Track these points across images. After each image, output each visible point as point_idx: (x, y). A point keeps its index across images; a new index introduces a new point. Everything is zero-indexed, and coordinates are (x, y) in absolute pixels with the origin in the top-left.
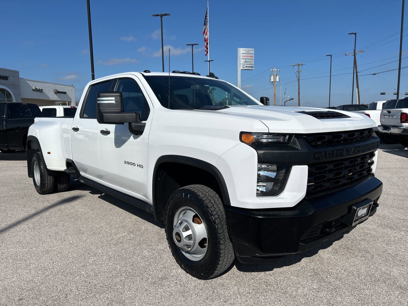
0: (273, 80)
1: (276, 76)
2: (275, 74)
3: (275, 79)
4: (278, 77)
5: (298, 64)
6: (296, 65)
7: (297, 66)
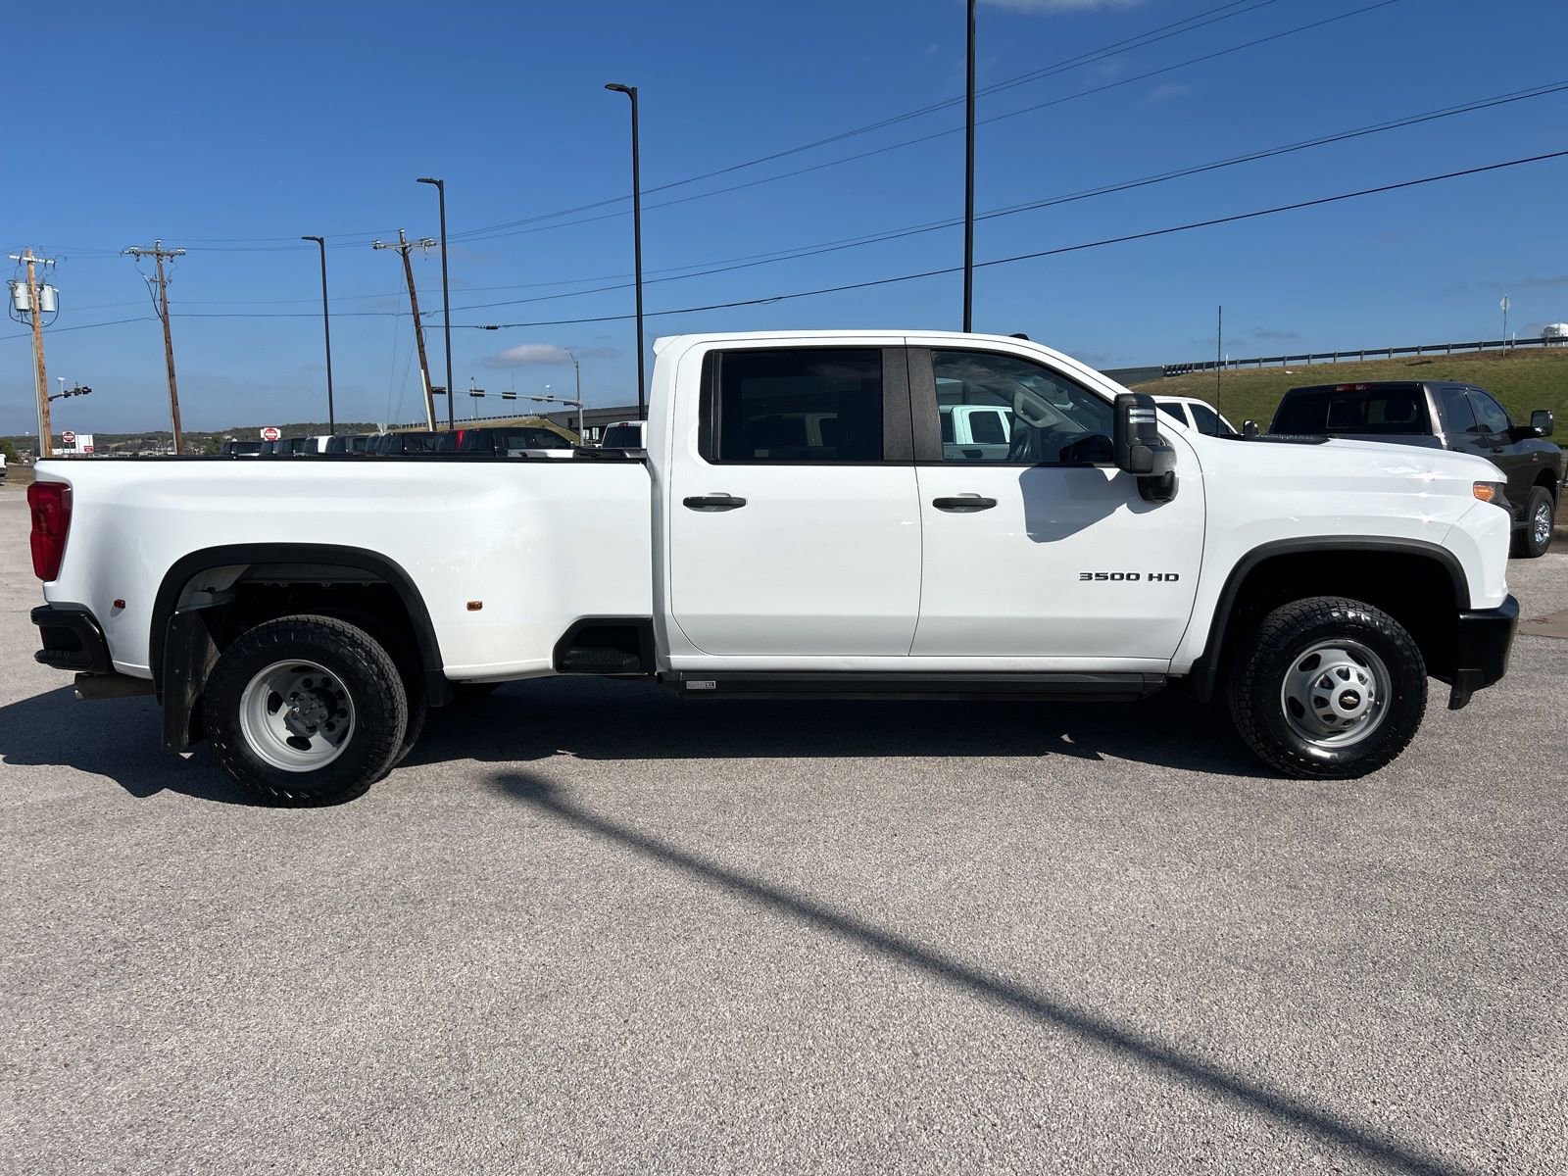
0: (30, 303)
1: (42, 288)
2: (34, 276)
3: (35, 300)
4: (48, 295)
5: (154, 250)
6: (144, 253)
7: (153, 259)
